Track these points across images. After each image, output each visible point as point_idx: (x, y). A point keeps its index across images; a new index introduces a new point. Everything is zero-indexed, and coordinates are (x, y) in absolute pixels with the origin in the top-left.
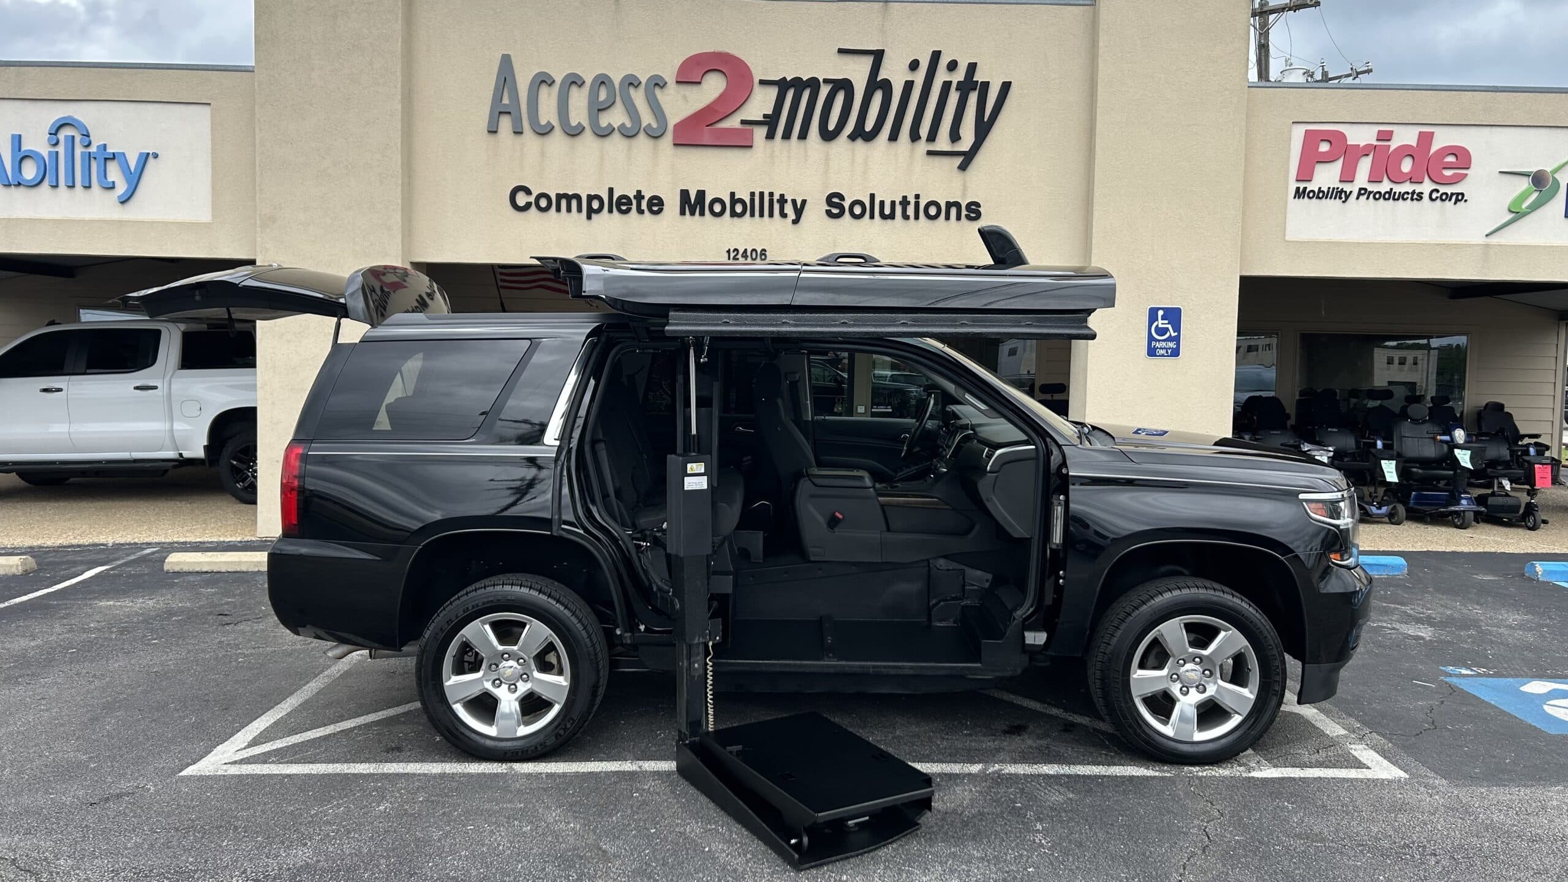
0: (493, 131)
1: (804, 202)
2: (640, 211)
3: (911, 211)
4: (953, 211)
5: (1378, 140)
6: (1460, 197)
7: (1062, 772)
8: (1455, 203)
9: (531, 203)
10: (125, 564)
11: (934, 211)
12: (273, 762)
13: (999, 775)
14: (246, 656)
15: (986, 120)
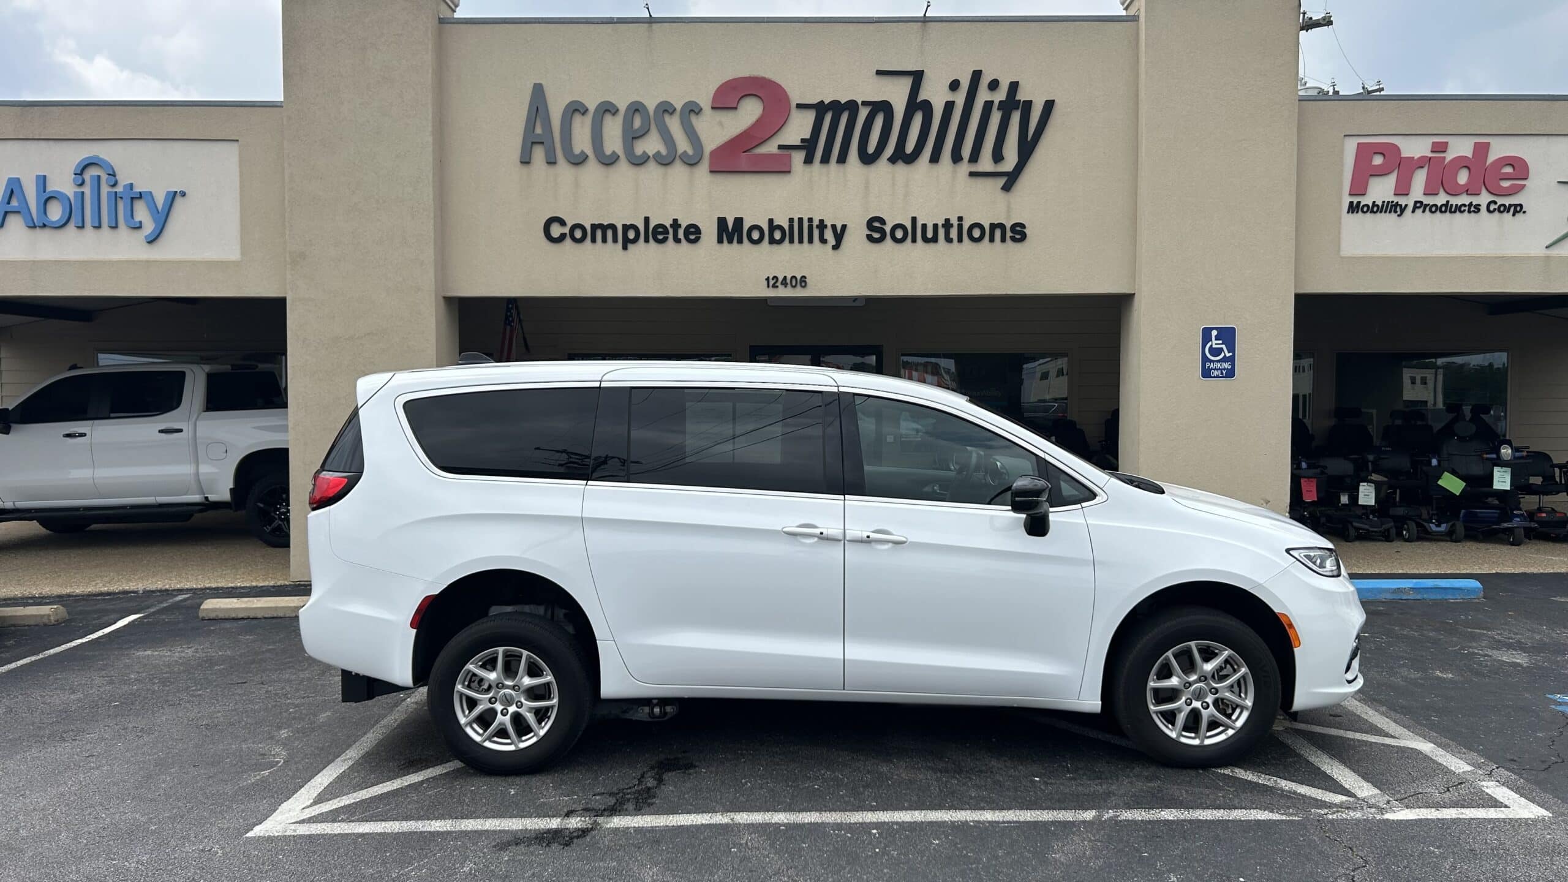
0: (526, 161)
1: (844, 227)
2: (677, 240)
3: (954, 233)
4: (998, 233)
5: (1432, 152)
6: (1518, 209)
7: (1182, 817)
8: (1514, 215)
9: (566, 234)
10: (159, 612)
11: (977, 233)
12: (343, 821)
13: (1115, 822)
14: (296, 706)
15: (1029, 139)
